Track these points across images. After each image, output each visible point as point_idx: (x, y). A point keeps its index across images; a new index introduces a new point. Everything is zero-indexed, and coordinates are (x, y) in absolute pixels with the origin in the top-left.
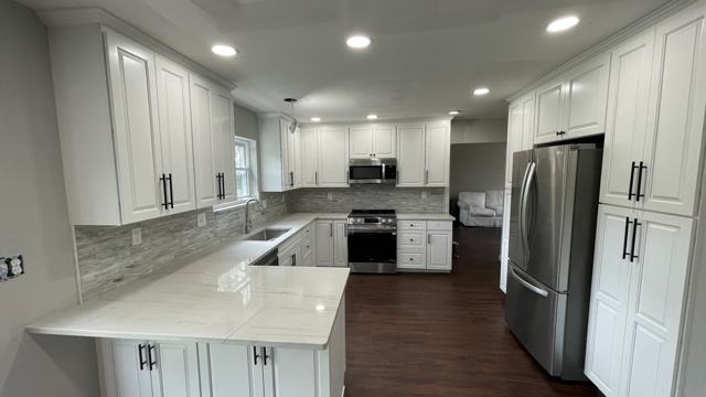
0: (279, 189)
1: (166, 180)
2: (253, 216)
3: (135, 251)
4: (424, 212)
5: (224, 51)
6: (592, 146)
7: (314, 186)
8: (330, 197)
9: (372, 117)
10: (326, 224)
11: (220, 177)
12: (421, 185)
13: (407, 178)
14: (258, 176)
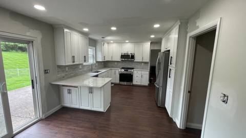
0: (101, 61)
1: (73, 57)
2: (94, 67)
3: (67, 72)
4: (143, 69)
5: (86, 30)
6: (168, 52)
7: (111, 60)
8: (116, 63)
9: (127, 41)
10: (114, 71)
11: (85, 57)
12: (141, 61)
13: (137, 59)
14: (95, 57)
